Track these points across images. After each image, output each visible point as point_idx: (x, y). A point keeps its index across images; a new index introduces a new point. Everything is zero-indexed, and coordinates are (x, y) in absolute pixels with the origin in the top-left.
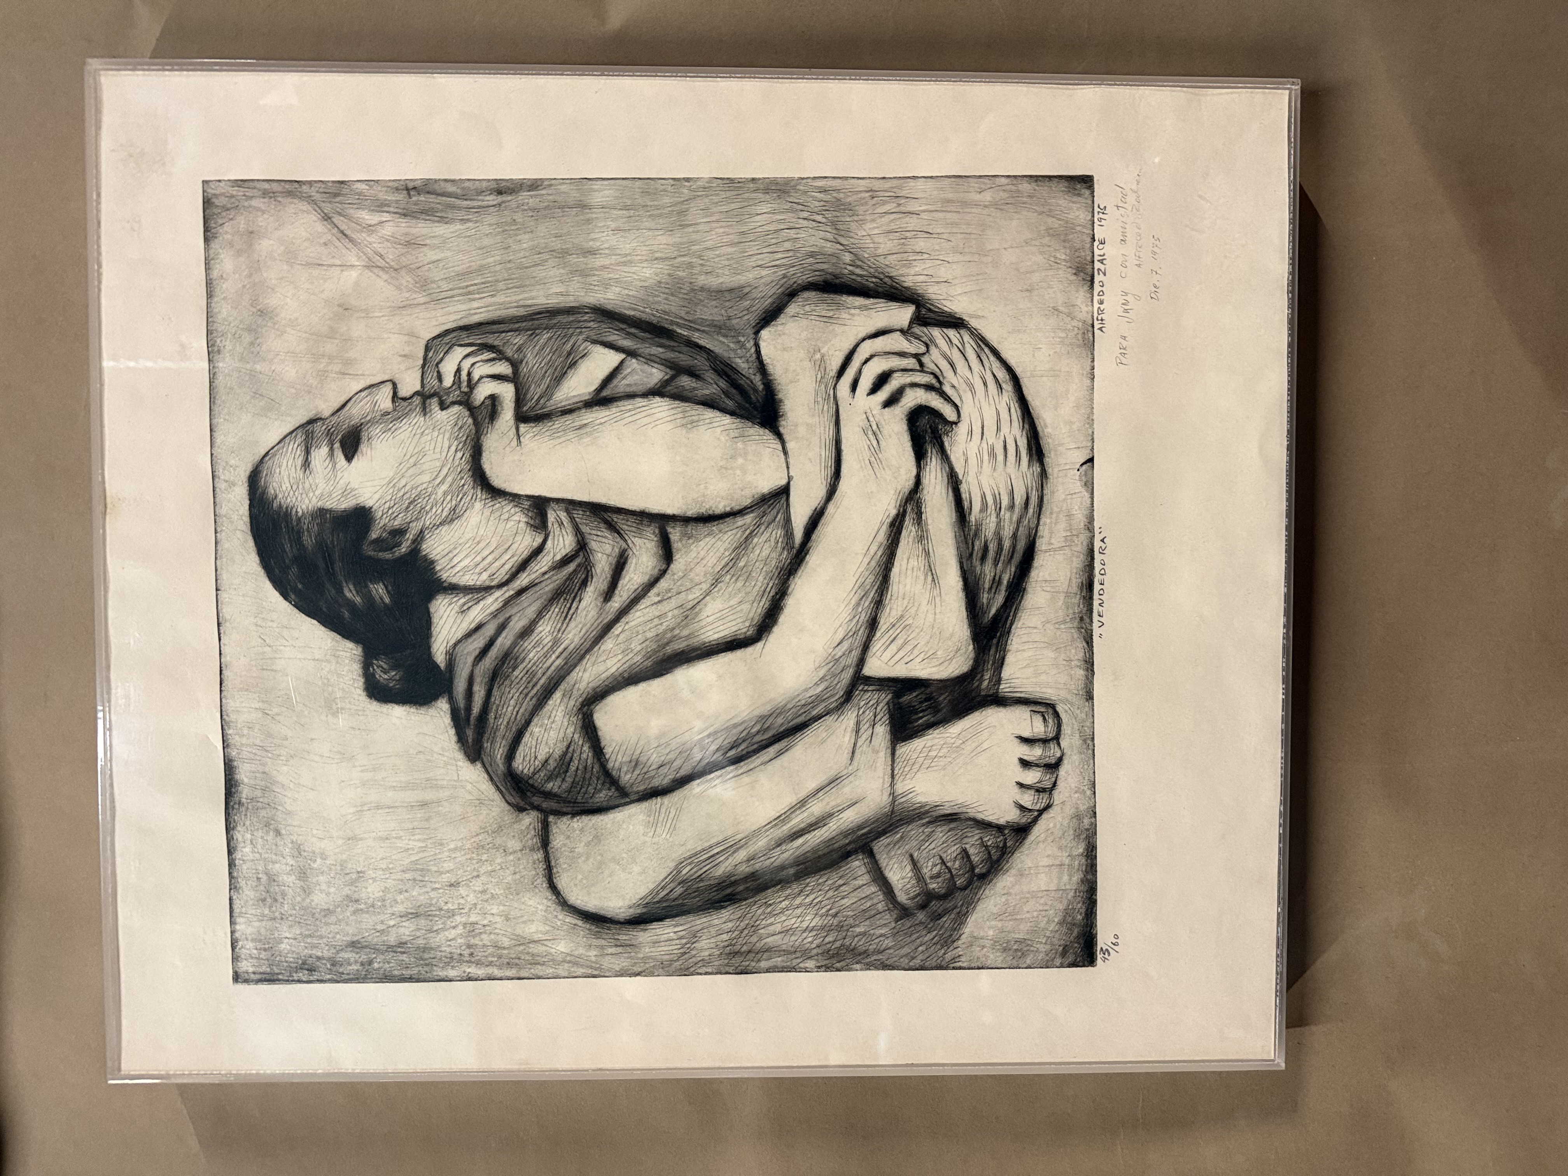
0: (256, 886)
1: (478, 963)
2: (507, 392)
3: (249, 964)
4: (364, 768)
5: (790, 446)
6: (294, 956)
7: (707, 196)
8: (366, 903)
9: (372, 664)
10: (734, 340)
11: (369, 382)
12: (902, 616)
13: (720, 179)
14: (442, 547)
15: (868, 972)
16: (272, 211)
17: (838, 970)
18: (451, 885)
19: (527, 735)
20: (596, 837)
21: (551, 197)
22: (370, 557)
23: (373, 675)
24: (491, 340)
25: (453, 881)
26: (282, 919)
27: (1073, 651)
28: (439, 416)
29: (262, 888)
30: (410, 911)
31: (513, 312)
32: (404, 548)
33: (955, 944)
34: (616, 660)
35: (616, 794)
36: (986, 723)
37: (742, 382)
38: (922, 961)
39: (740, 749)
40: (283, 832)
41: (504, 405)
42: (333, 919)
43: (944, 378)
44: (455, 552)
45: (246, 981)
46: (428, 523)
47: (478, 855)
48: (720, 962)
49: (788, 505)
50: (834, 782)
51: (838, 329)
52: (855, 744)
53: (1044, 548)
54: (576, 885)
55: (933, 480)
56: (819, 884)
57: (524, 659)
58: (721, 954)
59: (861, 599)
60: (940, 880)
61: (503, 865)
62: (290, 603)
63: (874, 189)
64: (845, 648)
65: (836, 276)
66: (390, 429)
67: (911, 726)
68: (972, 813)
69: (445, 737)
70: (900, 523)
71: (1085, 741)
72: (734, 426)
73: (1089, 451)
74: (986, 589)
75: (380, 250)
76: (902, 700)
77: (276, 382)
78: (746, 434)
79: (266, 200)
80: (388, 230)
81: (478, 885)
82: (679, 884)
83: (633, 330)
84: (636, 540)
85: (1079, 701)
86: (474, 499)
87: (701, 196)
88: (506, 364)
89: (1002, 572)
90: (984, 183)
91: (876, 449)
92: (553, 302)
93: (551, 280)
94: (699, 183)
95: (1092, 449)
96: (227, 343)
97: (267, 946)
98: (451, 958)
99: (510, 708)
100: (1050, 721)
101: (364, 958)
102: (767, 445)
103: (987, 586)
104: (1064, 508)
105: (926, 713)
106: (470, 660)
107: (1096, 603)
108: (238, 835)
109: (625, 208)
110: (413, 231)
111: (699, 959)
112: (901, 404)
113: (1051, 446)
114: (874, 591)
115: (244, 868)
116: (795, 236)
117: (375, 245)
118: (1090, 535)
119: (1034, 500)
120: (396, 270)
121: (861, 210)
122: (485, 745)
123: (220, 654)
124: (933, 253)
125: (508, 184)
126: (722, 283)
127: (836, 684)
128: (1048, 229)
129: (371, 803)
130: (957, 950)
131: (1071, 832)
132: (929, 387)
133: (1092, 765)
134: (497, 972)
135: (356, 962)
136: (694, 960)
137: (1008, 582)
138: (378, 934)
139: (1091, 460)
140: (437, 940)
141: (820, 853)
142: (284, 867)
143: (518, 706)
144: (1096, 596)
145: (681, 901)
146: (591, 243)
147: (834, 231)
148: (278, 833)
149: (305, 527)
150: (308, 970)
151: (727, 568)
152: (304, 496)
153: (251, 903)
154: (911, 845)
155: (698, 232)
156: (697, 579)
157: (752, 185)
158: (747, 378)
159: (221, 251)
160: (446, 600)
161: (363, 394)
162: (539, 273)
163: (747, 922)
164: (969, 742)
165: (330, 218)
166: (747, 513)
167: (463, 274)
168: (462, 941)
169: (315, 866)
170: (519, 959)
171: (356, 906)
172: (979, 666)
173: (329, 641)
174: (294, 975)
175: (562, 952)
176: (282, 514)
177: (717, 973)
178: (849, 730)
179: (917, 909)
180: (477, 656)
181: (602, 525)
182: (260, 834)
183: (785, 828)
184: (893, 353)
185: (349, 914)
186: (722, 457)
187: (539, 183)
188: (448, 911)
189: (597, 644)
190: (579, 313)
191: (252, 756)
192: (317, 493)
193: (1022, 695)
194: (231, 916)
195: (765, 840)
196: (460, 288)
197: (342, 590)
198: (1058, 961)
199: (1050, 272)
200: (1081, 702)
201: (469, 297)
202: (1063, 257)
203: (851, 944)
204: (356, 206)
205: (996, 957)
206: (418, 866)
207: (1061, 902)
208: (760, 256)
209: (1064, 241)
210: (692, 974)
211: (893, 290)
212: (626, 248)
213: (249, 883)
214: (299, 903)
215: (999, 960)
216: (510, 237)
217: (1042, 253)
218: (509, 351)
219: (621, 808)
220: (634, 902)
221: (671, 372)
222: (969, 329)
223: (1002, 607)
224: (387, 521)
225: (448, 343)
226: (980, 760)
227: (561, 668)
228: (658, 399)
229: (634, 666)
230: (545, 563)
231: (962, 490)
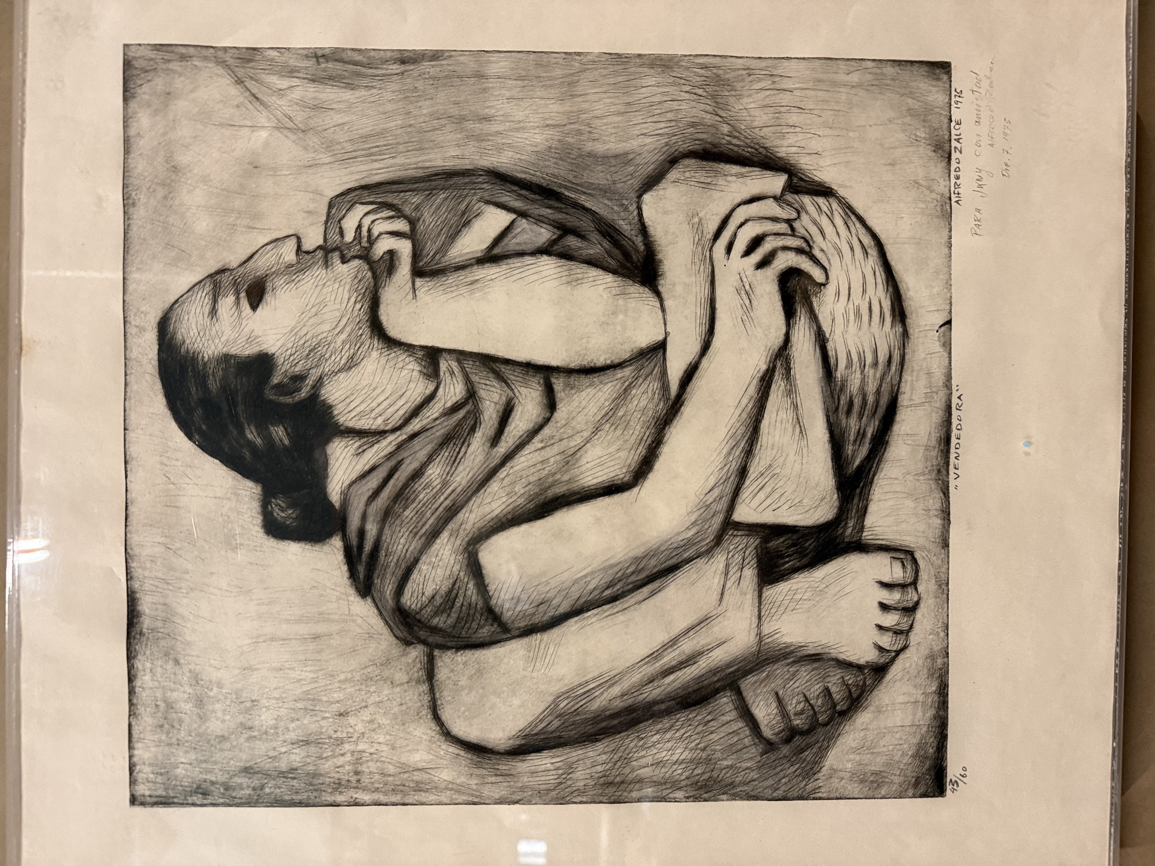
0: (155, 713)
1: (364, 789)
2: (404, 247)
3: (146, 788)
4: (260, 601)
5: (668, 303)
6: (190, 780)
7: (596, 69)
8: (259, 731)
9: (270, 503)
10: (618, 203)
11: (275, 236)
12: (770, 466)
13: (609, 54)
14: (340, 393)
15: (733, 802)
16: (188, 74)
17: (706, 800)
18: (341, 715)
19: (416, 572)
20: (479, 671)
21: (450, 68)
22: (271, 401)
23: (271, 513)
24: (390, 199)
25: (342, 711)
26: (178, 745)
27: (931, 501)
28: (340, 269)
29: (160, 714)
30: (301, 738)
31: (411, 173)
32: (304, 393)
33: (816, 777)
34: (500, 503)
35: (499, 630)
36: (849, 568)
37: (624, 243)
38: (784, 792)
39: (615, 589)
40: (182, 661)
41: (402, 260)
42: (227, 745)
43: (814, 242)
44: (352, 398)
45: (143, 804)
46: (327, 370)
47: (366, 686)
48: (594, 792)
49: (665, 359)
50: (704, 621)
51: (716, 195)
52: (724, 586)
53: (905, 403)
54: (459, 717)
55: (801, 338)
56: (689, 720)
57: (415, 500)
58: (596, 784)
59: (732, 449)
60: (804, 716)
61: (390, 696)
62: (195, 443)
63: (751, 67)
64: (716, 495)
65: (715, 146)
66: (293, 280)
67: (777, 570)
68: (834, 653)
69: (337, 573)
70: (770, 378)
71: (940, 586)
72: (615, 284)
73: (947, 314)
74: (851, 442)
75: (289, 112)
76: (770, 544)
77: (187, 235)
78: (627, 292)
79: (183, 63)
80: (296, 94)
81: (366, 715)
82: (557, 717)
83: (523, 192)
84: (522, 390)
85: (936, 549)
86: (371, 348)
87: (590, 69)
88: (404, 221)
89: (866, 426)
90: (852, 66)
91: (749, 308)
92: (450, 164)
93: (448, 144)
94: (588, 57)
95: (950, 312)
96: (142, 197)
97: (163, 771)
99: (400, 547)
100: (909, 567)
101: (256, 783)
102: (646, 302)
103: (852, 438)
104: (924, 367)
105: (792, 558)
106: (363, 500)
107: (952, 456)
108: (138, 664)
109: (520, 78)
110: (321, 96)
111: (575, 789)
112: (773, 266)
113: (913, 308)
114: (744, 442)
115: (143, 695)
116: (677, 108)
117: (284, 108)
118: (948, 392)
119: (896, 358)
120: (303, 131)
121: (738, 86)
122: (376, 581)
123: (127, 491)
124: (805, 127)
125: (411, 55)
126: (608, 150)
127: (707, 529)
128: (909, 110)
129: (266, 635)
130: (817, 782)
131: (926, 671)
132: (799, 251)
133: (946, 609)
134: (383, 798)
135: (249, 787)
136: (569, 789)
137: (872, 435)
138: (270, 760)
139: (949, 322)
140: (327, 766)
141: (690, 690)
142: (181, 695)
143: (408, 544)
144: (953, 450)
145: (558, 734)
146: (486, 110)
147: (714, 104)
148: (177, 662)
149: (211, 372)
150: (202, 794)
151: (607, 418)
152: (210, 342)
153: (149, 728)
154: (776, 684)
155: (587, 101)
156: (579, 427)
157: (638, 61)
158: (630, 239)
159: (139, 110)
160: (342, 443)
161: (269, 247)
162: (439, 137)
163: (620, 754)
164: (832, 586)
165: (242, 82)
166: (626, 366)
167: (366, 137)
168: (350, 768)
169: (211, 694)
170: (404, 786)
171: (250, 733)
172: (843, 514)
173: (230, 479)
174: (189, 798)
175: (445, 780)
176: (189, 358)
177: (591, 803)
178: (719, 572)
179: (781, 744)
180: (371, 497)
181: (490, 375)
182: (160, 663)
183: (657, 665)
184: (766, 218)
185: (243, 740)
186: (603, 313)
187: (440, 54)
188: (337, 739)
189: (483, 487)
190: (474, 175)
191: (154, 588)
192: (223, 339)
193: (884, 542)
194: (130, 741)
195: (638, 676)
196: (363, 150)
197: (244, 431)
198: (910, 792)
199: (911, 149)
200: (937, 549)
201: (372, 158)
202: (923, 135)
203: (718, 776)
204: (267, 72)
205: (853, 788)
206: (310, 696)
207: (915, 737)
208: (644, 125)
209: (924, 121)
210: (568, 803)
211: (767, 160)
212: (519, 115)
213: (148, 710)
214: (195, 729)
215: (856, 791)
216: (412, 103)
217: (904, 131)
218: (407, 209)
219: (502, 643)
220: (514, 733)
221: (559, 233)
222: (837, 198)
223: (866, 458)
224: (288, 367)
225: (350, 201)
226: (843, 603)
227: (449, 509)
228: (545, 257)
229: (518, 508)
230: (436, 410)
231: (829, 348)
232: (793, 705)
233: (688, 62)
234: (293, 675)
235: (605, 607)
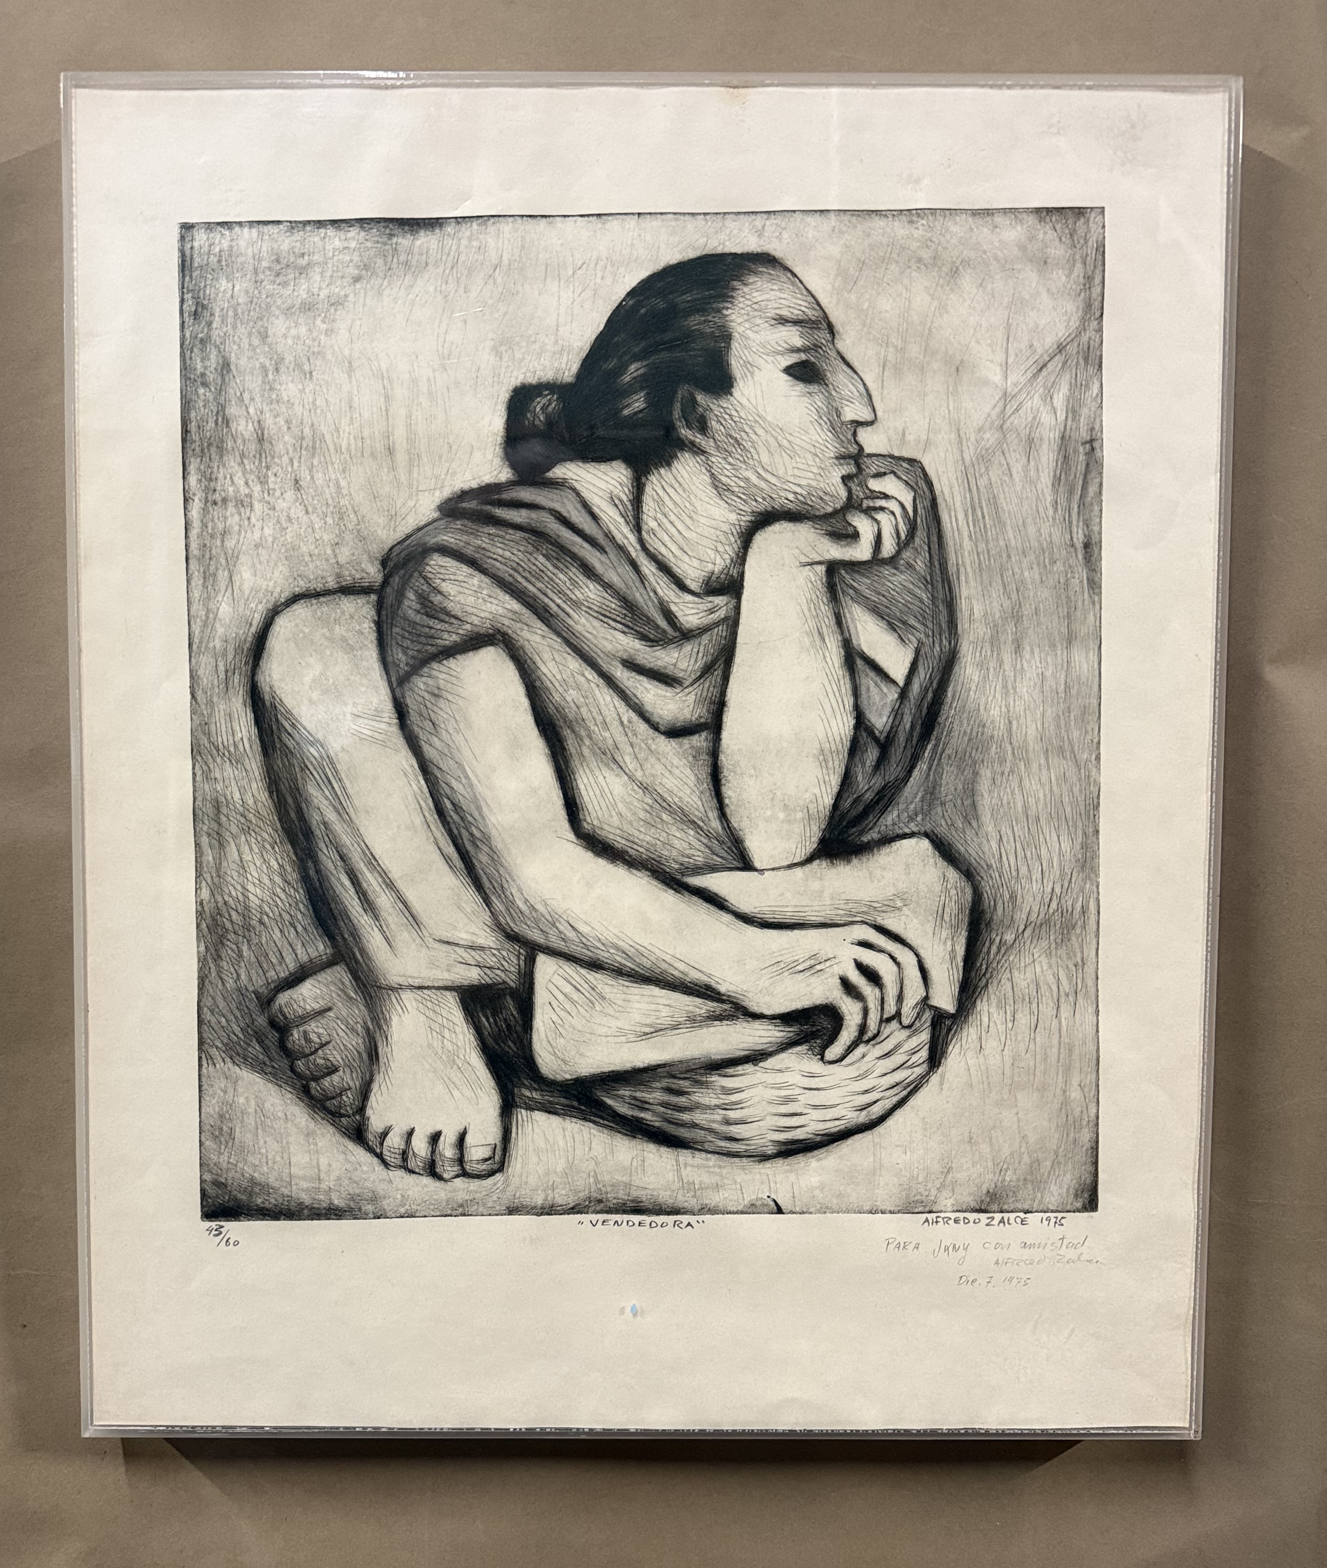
0: (294, 253)
1: (205, 511)
2: (862, 551)
3: (202, 242)
5: (798, 872)
6: (212, 296)
7: (1080, 780)
8: (275, 380)
9: (552, 393)
10: (918, 809)
11: (874, 394)
12: (603, 998)
13: (1099, 795)
14: (686, 475)
15: (196, 960)
16: (1067, 288)
17: (198, 926)
18: (297, 481)
19: (470, 571)
21: (1080, 603)
22: (675, 392)
23: (539, 395)
24: (921, 535)
25: (301, 483)
26: (256, 282)
27: (564, 1192)
28: (835, 474)
29: (292, 259)
30: (266, 432)
32: (685, 433)
33: (228, 1060)
34: (554, 672)
35: (402, 672)
36: (482, 1094)
37: (871, 817)
38: (209, 1022)
39: (452, 813)
40: (358, 286)
41: (847, 548)
42: (256, 341)
43: (874, 1045)
44: (680, 491)
45: (182, 238)
46: (713, 460)
47: (332, 513)
49: (731, 869)
50: (414, 920)
51: (929, 928)
52: (457, 945)
53: (681, 1158)
54: (297, 625)
55: (758, 1033)
57: (557, 568)
59: (623, 953)
60: (303, 1042)
61: (320, 542)
62: (624, 300)
63: (1086, 966)
64: (568, 934)
65: (988, 924)
66: (821, 418)
67: (479, 1009)
68: (378, 1078)
69: (468, 476)
70: (710, 996)
71: (461, 1206)
72: (821, 808)
73: (790, 1208)
74: (634, 1094)
75: (1024, 408)
76: (508, 998)
77: (875, 287)
78: (812, 822)
79: (1081, 280)
80: (1046, 418)
81: (297, 512)
82: (298, 744)
83: (930, 695)
84: (692, 698)
85: (507, 1199)
86: (740, 512)
87: (1080, 773)
88: (894, 551)
89: (653, 1111)
91: (794, 969)
92: (963, 605)
93: (987, 603)
94: (1094, 770)
95: (792, 1213)
96: (921, 233)
97: (224, 263)
98: (211, 479)
99: (500, 552)
100: (484, 1167)
101: (211, 377)
102: (799, 846)
103: (638, 1094)
104: (726, 1181)
105: (493, 1026)
106: (558, 507)
107: (618, 1217)
109: (1067, 687)
110: (1045, 447)
111: (211, 766)
112: (844, 997)
113: (796, 1166)
115: (315, 238)
116: (1034, 878)
117: (1030, 402)
118: (696, 1210)
119: (734, 1147)
120: (1001, 427)
121: (1062, 952)
122: (458, 522)
123: (565, 216)
124: (1013, 1033)
125: (1095, 555)
126: (982, 795)
127: (526, 924)
129: (392, 389)
130: (221, 1060)
131: (357, 1191)
132: (863, 1028)
133: (433, 1213)
134: (194, 532)
135: (206, 368)
136: (211, 760)
137: (642, 1118)
138: (238, 394)
139: (779, 1211)
140: (232, 464)
141: (333, 906)
142: (316, 285)
143: (503, 561)
144: (626, 1217)
145: (278, 746)
146: (1028, 648)
147: (1038, 922)
148: (357, 279)
149: (710, 318)
150: (195, 311)
151: (659, 800)
152: (746, 317)
153: (275, 246)
154: (342, 1009)
155: (1040, 770)
156: (647, 766)
157: (1091, 830)
158: (875, 824)
159: (1025, 226)
160: (625, 479)
161: (861, 387)
162: (996, 591)
163: (254, 821)
164: (459, 1075)
165: (1060, 351)
166: (722, 823)
167: (995, 503)
168: (231, 492)
169: (318, 321)
170: (210, 559)
171: (271, 369)
172: (547, 1085)
173: (580, 344)
174: (190, 295)
175: (218, 609)
176: (726, 291)
177: (194, 786)
178: (474, 939)
179: (269, 1016)
180: (561, 515)
181: (710, 658)
182: (356, 258)
183: (362, 865)
184: (901, 988)
186: (785, 794)
187: (1097, 591)
188: (266, 476)
189: (573, 651)
190: (950, 634)
191: (446, 250)
192: (749, 332)
193: (514, 1135)
194: (259, 222)
195: (348, 843)
196: (979, 500)
197: (639, 360)
198: (208, 1177)
199: (990, 1164)
200: (506, 1201)
201: (970, 511)
202: (1008, 1179)
203: (228, 940)
204: (1073, 381)
205: (212, 1107)
206: (318, 442)
207: (277, 1180)
208: (1012, 838)
209: (1025, 1180)
210: (193, 758)
211: (971, 989)
212: (1023, 688)
213: (298, 244)
214: (275, 301)
215: (210, 1110)
216: (1037, 557)
217: (1012, 1154)
218: (908, 554)
219: (385, 677)
220: (278, 692)
221: (882, 738)
222: (928, 1073)
223: (615, 1112)
224: (716, 413)
225: (917, 485)
226: (440, 1088)
227: (546, 609)
228: (852, 722)
229: (547, 693)
230: (667, 592)
231: (746, 1066)
232: (316, 1029)
233: (1091, 891)
234: (345, 422)
235: (430, 801)
